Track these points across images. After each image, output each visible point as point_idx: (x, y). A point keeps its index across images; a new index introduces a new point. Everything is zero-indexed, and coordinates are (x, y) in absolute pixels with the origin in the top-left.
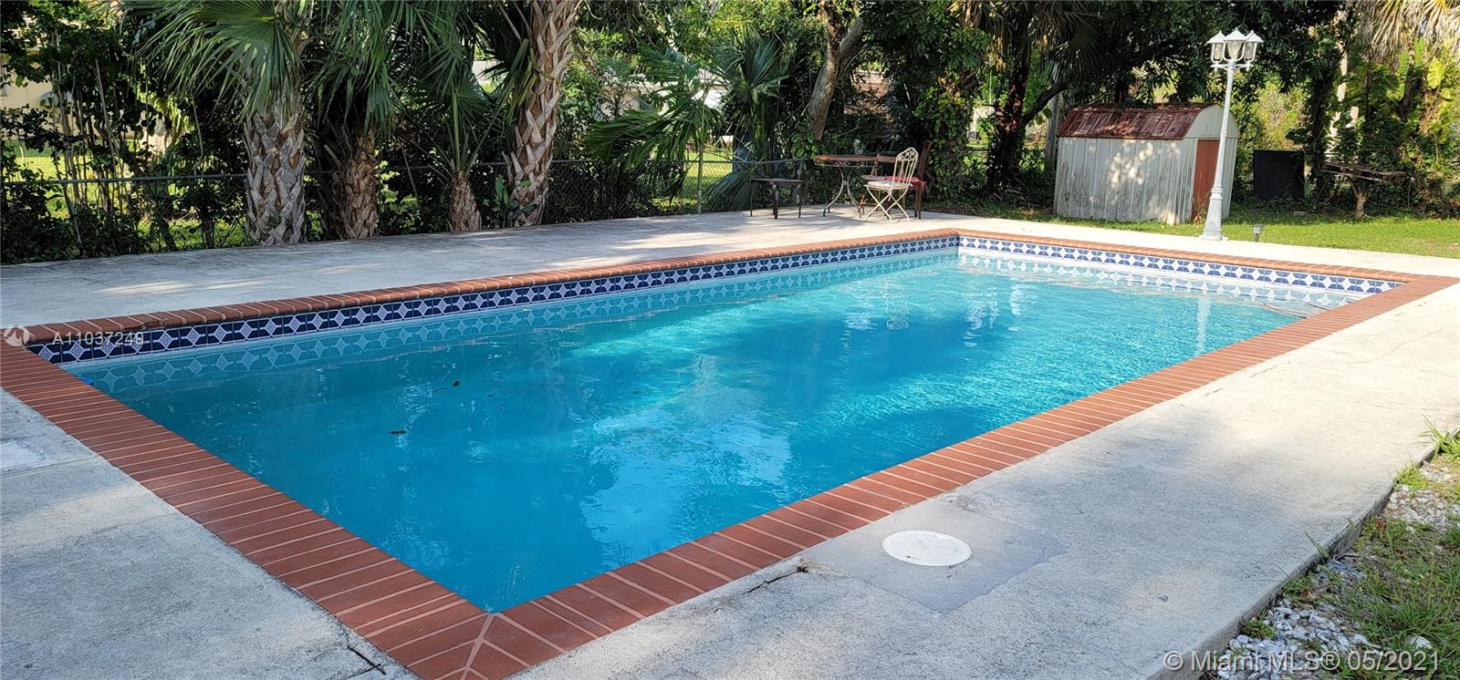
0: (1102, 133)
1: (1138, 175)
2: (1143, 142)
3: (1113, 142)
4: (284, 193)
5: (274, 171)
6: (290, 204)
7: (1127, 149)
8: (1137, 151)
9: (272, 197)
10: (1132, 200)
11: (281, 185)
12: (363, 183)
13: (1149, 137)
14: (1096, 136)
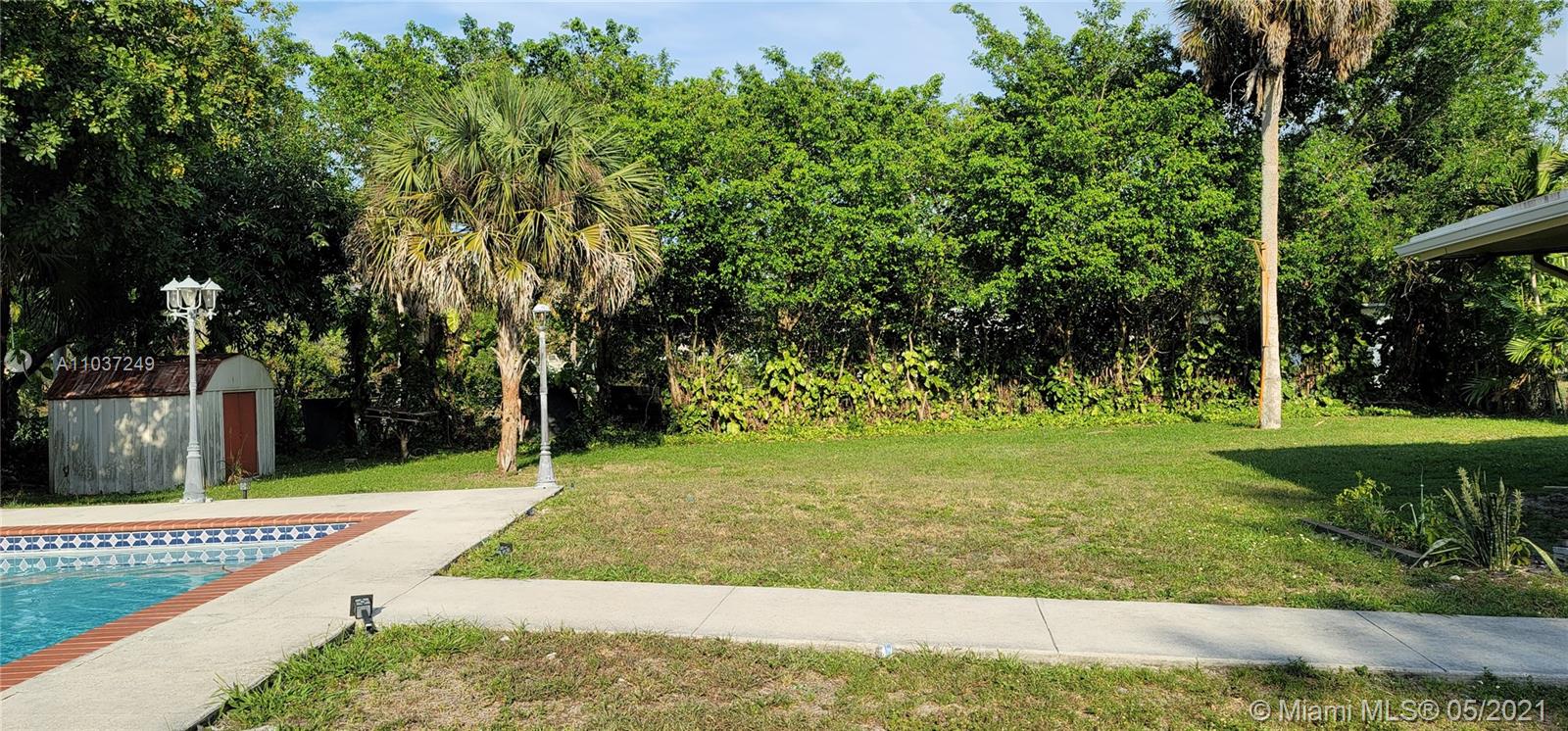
0: (103, 392)
1: (154, 437)
2: (156, 399)
3: (117, 402)
7: (137, 411)
8: (150, 411)
10: (149, 467)
13: (163, 394)
14: (96, 396)
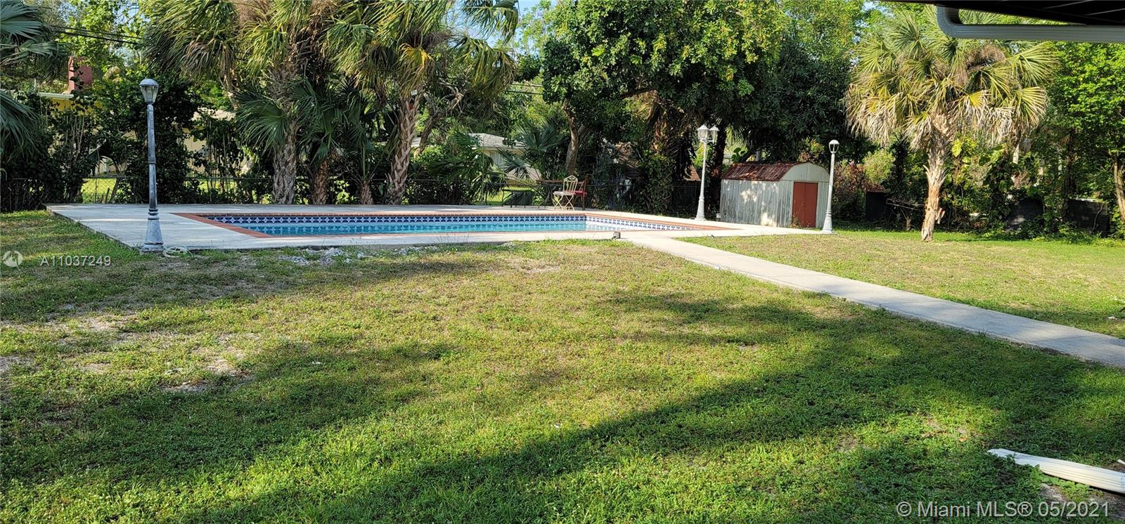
2: (760, 182)
3: (746, 182)
4: (286, 185)
5: (283, 176)
6: (288, 189)
7: (753, 185)
8: (758, 187)
9: (282, 186)
11: (285, 181)
12: (321, 183)
13: (763, 179)
